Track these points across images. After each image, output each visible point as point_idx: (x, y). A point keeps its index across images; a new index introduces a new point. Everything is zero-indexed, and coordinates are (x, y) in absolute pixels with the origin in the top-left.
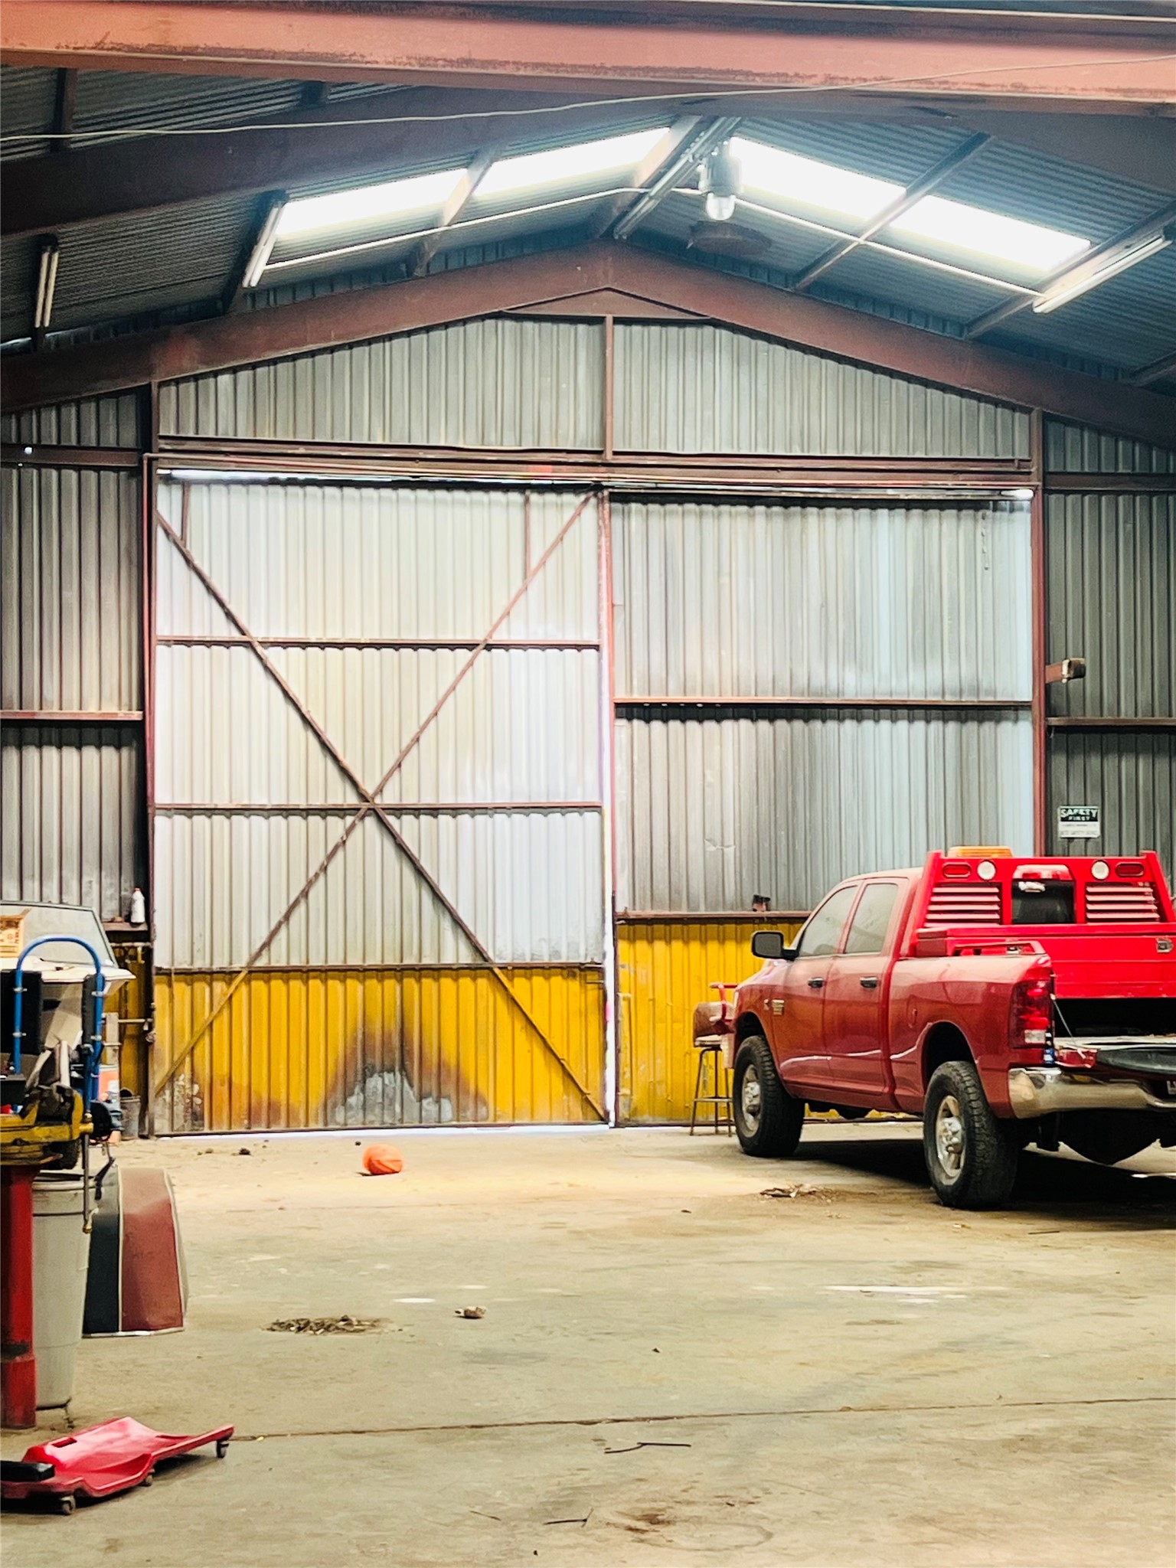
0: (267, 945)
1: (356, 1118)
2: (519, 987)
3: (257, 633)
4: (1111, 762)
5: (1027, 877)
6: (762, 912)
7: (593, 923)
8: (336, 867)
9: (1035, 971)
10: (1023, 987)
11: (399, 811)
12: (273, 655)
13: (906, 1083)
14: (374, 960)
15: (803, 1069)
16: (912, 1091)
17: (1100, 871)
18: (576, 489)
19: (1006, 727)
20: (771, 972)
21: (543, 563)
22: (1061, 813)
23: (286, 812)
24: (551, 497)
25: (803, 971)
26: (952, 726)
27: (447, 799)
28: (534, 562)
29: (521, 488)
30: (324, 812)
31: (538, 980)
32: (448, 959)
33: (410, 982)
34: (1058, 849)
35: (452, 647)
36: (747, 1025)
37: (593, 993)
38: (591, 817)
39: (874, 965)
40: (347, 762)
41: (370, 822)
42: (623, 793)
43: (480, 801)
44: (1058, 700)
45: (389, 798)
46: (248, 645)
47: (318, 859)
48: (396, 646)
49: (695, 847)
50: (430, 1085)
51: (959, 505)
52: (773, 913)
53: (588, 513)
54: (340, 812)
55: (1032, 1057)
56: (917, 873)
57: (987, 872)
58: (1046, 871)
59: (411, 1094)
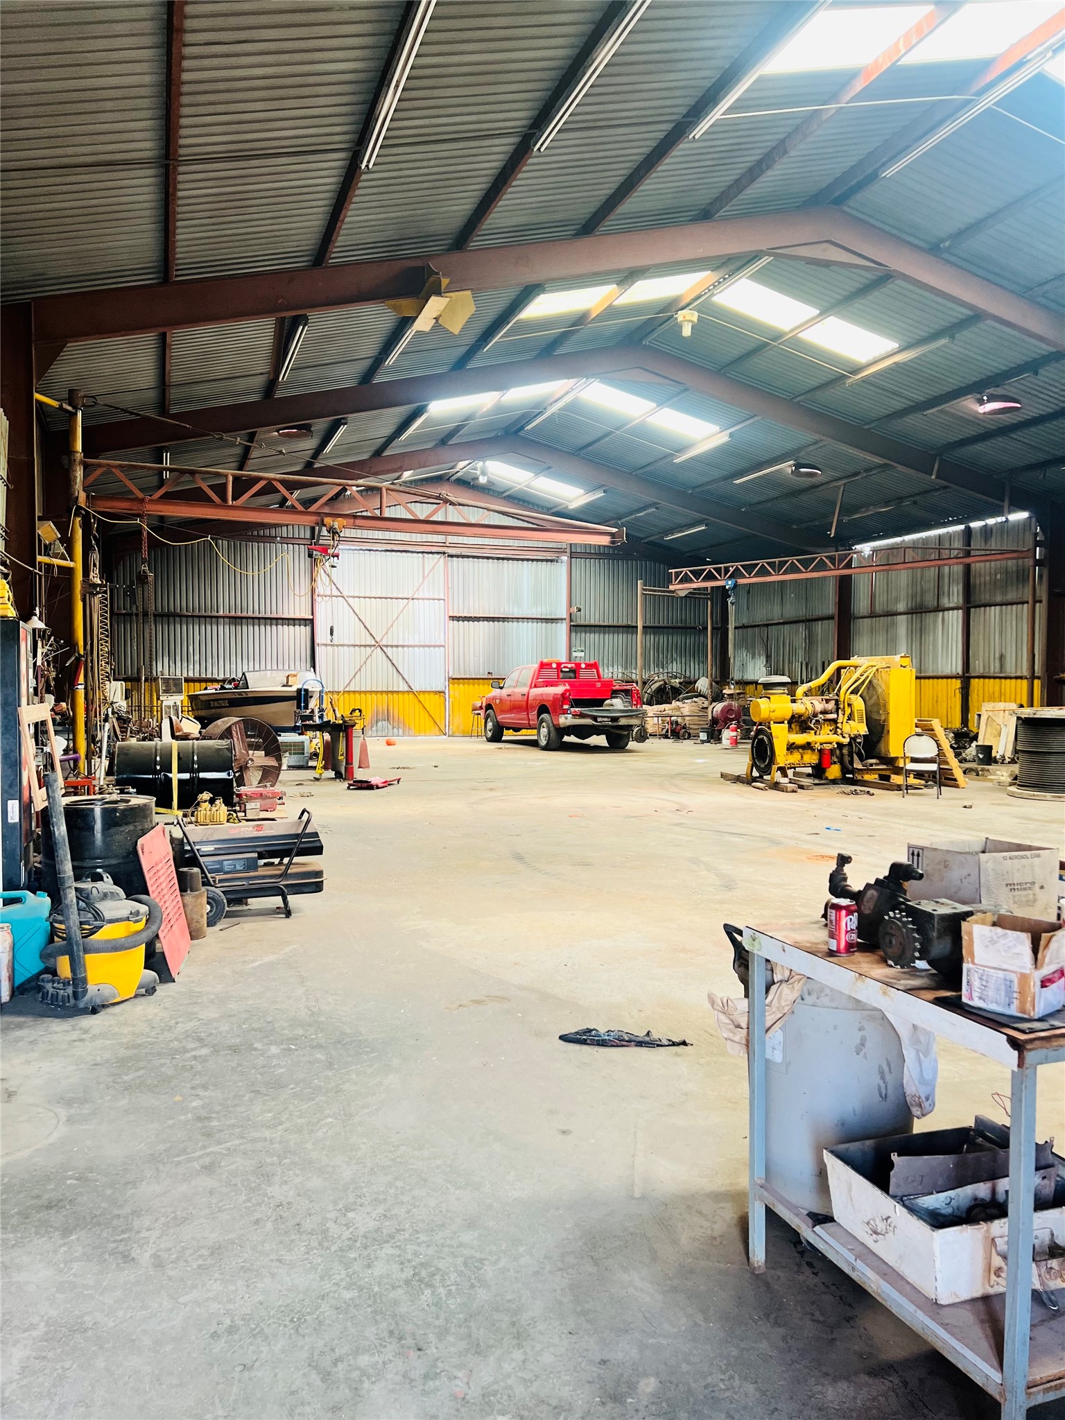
0: (349, 684)
1: (375, 734)
2: (421, 697)
3: (345, 594)
4: (588, 635)
5: (565, 667)
6: (490, 676)
7: (443, 680)
8: (368, 662)
9: (566, 691)
10: (563, 695)
11: (387, 646)
12: (350, 600)
13: (533, 720)
14: (380, 689)
15: (504, 718)
16: (534, 722)
17: (583, 666)
18: (438, 553)
19: (559, 624)
20: (496, 692)
21: (428, 575)
22: (573, 649)
23: (355, 646)
24: (430, 555)
25: (504, 692)
26: (544, 624)
27: (401, 643)
28: (426, 574)
29: (423, 552)
30: (365, 646)
31: (427, 695)
32: (401, 689)
33: (390, 695)
34: (572, 659)
35: (402, 599)
36: (489, 707)
37: (442, 699)
38: (442, 649)
39: (525, 690)
40: (371, 632)
41: (379, 649)
42: (451, 641)
43: (410, 644)
44: (573, 617)
45: (384, 642)
46: (343, 597)
47: (364, 659)
48: (386, 598)
49: (472, 658)
50: (396, 724)
51: (547, 561)
52: (494, 677)
53: (441, 560)
54: (370, 646)
55: (565, 712)
56: (536, 666)
57: (554, 666)
58: (569, 666)
59: (390, 727)
